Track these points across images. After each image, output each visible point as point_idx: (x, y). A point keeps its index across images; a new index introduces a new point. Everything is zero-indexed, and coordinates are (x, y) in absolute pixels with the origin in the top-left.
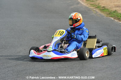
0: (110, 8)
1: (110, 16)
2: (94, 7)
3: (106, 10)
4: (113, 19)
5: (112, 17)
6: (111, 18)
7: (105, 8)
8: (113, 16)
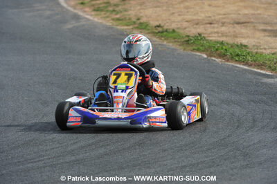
0: (178, 28)
1: (192, 48)
2: (131, 27)
3: (170, 35)
4: (205, 56)
5: (198, 50)
6: (199, 54)
7: (165, 28)
8: (201, 48)
